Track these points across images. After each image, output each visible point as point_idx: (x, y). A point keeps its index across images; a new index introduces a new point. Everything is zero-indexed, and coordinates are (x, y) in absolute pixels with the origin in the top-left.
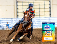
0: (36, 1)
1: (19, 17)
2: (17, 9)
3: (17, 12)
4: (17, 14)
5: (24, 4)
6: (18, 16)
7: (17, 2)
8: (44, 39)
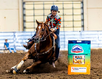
0: (57, 1)
1: (27, 30)
2: (24, 15)
3: (24, 21)
4: (23, 24)
5: (36, 7)
6: (24, 28)
7: (24, 3)
8: (72, 70)
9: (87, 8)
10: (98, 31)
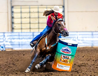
0: (42, 5)
1: (15, 31)
2: (13, 18)
3: (13, 23)
4: (12, 26)
5: (23, 10)
6: (13, 29)
7: (12, 7)
9: (68, 12)
10: (77, 32)
